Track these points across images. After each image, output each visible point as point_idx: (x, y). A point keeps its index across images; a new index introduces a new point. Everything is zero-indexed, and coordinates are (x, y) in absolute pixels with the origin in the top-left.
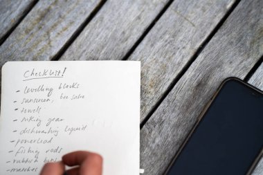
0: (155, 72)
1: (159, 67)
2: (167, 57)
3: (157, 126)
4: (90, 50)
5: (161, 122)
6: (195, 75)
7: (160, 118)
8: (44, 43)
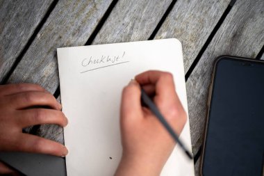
0: (193, 27)
1: (197, 22)
2: (204, 11)
3: (200, 78)
4: (132, 10)
5: (203, 74)
6: (230, 27)
7: (203, 71)
8: (90, 7)
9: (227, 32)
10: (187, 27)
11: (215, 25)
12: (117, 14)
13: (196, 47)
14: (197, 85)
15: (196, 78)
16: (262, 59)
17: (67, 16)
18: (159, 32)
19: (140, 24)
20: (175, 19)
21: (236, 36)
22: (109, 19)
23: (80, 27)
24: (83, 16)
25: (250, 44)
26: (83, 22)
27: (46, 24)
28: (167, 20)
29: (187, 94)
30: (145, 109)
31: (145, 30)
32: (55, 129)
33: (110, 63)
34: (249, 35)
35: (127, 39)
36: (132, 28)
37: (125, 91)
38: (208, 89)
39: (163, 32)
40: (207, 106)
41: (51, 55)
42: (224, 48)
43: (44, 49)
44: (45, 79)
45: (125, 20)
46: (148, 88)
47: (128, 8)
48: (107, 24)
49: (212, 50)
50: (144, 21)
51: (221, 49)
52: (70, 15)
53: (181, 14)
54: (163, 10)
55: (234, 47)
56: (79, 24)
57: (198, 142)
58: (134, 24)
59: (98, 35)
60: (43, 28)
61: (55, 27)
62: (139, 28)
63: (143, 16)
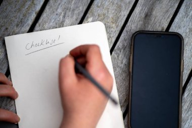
0: (113, 11)
1: (115, 8)
3: (122, 51)
4: (63, 3)
5: (124, 48)
6: (142, 10)
7: (123, 45)
8: (29, 3)
9: (140, 13)
10: (108, 12)
11: (130, 8)
12: (51, 7)
13: (117, 27)
14: (120, 57)
15: (118, 52)
16: (170, 31)
17: (10, 11)
18: (86, 18)
19: (70, 13)
20: (98, 6)
21: (148, 16)
22: (45, 11)
23: (22, 19)
24: (24, 10)
25: (159, 21)
26: (24, 16)
28: (91, 8)
29: (113, 65)
30: (79, 75)
31: (75, 17)
33: (49, 45)
34: (158, 14)
35: (61, 25)
36: (64, 17)
38: (129, 59)
39: (89, 17)
40: (129, 72)
42: (139, 27)
45: (58, 10)
46: (81, 60)
47: (59, 2)
48: (44, 15)
49: (129, 28)
50: (74, 10)
51: (136, 27)
52: (13, 10)
53: (102, 3)
55: (147, 25)
56: (21, 17)
57: (125, 102)
58: (65, 14)
59: (37, 25)
62: (70, 16)
63: (72, 6)
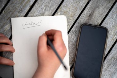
0: (72, 11)
1: (74, 8)
2: (77, 4)
3: (74, 33)
4: (45, 2)
5: (76, 32)
6: (88, 11)
7: (75, 30)
9: (87, 13)
10: (69, 10)
11: (82, 10)
12: (39, 4)
13: (73, 19)
14: (73, 36)
15: (72, 33)
16: (101, 26)
17: (16, 3)
18: (57, 12)
19: (49, 8)
20: (64, 7)
21: (91, 15)
22: (35, 6)
23: (22, 9)
24: (24, 4)
25: (97, 19)
26: (23, 7)
27: (7, 7)
28: (60, 7)
29: (68, 40)
31: (51, 11)
32: (9, 54)
33: (35, 25)
34: (96, 15)
35: (43, 15)
36: (45, 10)
37: (40, 38)
38: (78, 38)
39: (59, 12)
41: (9, 21)
42: (85, 21)
43: (6, 18)
44: (6, 31)
45: (42, 6)
47: (43, 1)
48: (34, 8)
49: (80, 21)
50: (51, 7)
51: (84, 21)
52: (18, 3)
54: (59, 3)
55: (90, 20)
56: (22, 7)
57: (72, 61)
58: (46, 8)
59: (30, 13)
60: (5, 9)
61: (11, 8)
62: (48, 10)
63: (50, 5)
